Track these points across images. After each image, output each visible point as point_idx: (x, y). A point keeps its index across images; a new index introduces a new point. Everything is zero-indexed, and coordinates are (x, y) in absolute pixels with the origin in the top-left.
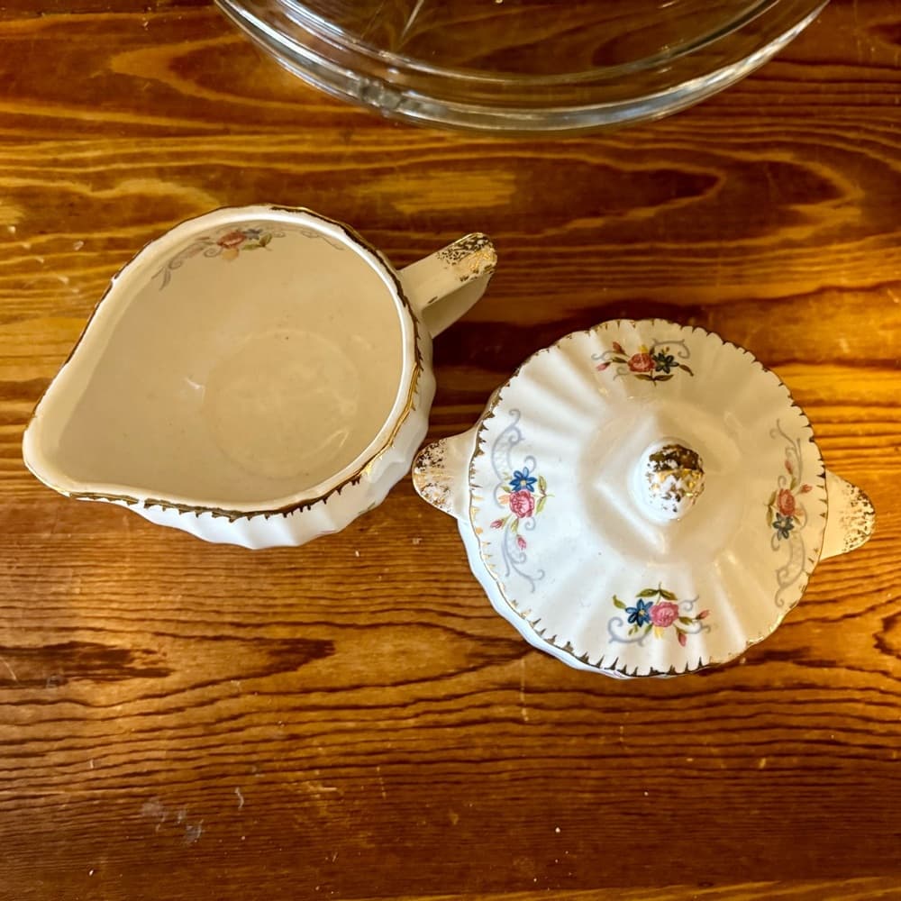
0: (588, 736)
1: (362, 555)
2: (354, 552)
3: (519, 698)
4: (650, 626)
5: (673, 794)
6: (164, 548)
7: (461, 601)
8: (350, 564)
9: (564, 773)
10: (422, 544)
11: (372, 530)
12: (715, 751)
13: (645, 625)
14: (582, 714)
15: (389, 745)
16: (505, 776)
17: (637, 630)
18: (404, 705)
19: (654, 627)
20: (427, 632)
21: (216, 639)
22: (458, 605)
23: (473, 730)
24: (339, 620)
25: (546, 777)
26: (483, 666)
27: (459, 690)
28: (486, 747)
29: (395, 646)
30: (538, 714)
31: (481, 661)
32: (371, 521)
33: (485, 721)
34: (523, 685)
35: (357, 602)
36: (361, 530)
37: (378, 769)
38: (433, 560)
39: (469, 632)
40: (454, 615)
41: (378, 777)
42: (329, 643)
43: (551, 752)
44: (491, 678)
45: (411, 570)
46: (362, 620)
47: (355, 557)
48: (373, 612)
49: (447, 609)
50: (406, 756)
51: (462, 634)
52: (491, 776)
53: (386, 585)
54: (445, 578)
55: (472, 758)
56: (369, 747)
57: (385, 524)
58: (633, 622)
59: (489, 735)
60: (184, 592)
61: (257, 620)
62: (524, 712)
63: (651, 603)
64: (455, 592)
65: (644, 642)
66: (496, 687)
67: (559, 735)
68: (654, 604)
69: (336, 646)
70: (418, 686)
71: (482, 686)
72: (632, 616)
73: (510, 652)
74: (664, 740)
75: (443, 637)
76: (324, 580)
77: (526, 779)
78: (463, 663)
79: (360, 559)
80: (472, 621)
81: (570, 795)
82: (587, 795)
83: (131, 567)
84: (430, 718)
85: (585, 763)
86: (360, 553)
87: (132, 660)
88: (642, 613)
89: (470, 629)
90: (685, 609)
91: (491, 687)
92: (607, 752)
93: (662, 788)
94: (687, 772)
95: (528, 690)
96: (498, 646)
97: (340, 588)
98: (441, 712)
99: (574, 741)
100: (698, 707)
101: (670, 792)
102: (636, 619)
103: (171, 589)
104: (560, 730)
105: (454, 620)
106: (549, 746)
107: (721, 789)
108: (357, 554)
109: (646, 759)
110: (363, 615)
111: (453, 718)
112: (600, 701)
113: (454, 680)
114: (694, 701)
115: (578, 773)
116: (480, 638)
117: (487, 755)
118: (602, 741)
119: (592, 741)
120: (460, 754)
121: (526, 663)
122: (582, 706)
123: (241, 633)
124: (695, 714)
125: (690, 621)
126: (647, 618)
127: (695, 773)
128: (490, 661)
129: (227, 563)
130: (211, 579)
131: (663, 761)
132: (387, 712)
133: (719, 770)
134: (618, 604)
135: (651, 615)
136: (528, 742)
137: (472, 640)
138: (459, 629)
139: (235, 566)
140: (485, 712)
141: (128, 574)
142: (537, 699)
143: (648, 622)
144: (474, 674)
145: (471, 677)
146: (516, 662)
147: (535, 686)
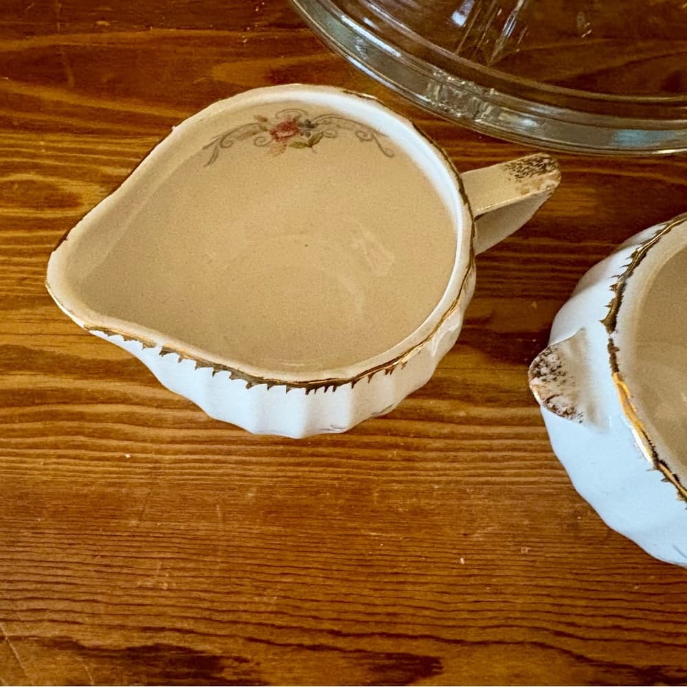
1: (468, 562)
2: (459, 559)
6: (259, 543)
7: (577, 620)
8: (454, 572)
10: (532, 553)
11: (476, 535)
20: (541, 653)
21: (314, 648)
22: (574, 625)
24: (444, 634)
29: (508, 668)
32: (476, 525)
35: (465, 615)
36: (465, 535)
38: (544, 572)
39: (589, 656)
40: (571, 636)
42: (436, 660)
45: (520, 582)
46: (471, 636)
47: (459, 564)
48: (484, 628)
49: (562, 628)
51: (581, 658)
53: (493, 598)
54: (557, 592)
60: (279, 593)
61: (356, 629)
64: (569, 610)
69: (443, 662)
75: (560, 660)
76: (426, 587)
79: (466, 567)
80: (590, 643)
83: (222, 562)
86: (465, 560)
87: (222, 669)
89: (590, 653)
96: (620, 673)
97: (446, 598)
103: (265, 589)
105: (570, 641)
108: (462, 561)
110: (472, 629)
123: (341, 643)
129: (325, 563)
130: (308, 580)
137: (591, 665)
138: (576, 651)
139: (334, 567)
141: (220, 570)
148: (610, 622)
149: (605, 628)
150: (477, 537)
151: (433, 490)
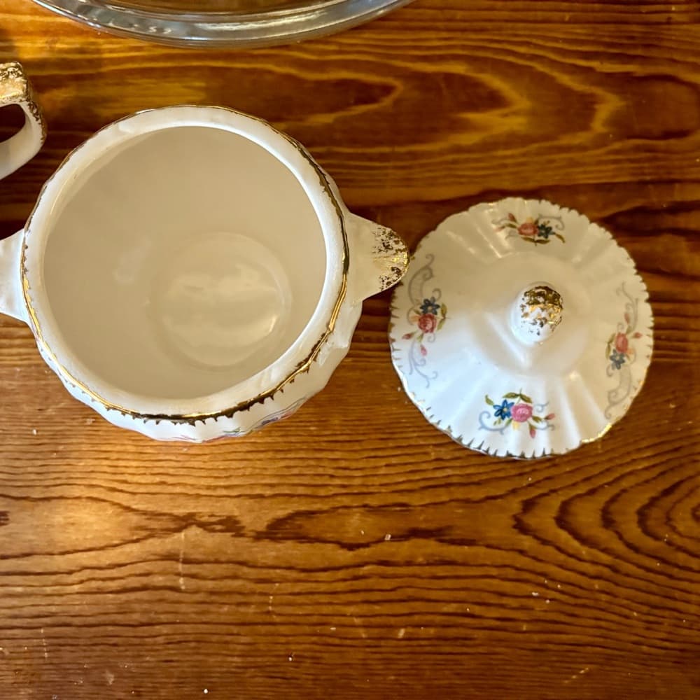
0: (239, 604)
1: (40, 433)
2: (32, 431)
3: (177, 569)
5: (316, 660)
7: (129, 478)
8: (27, 442)
9: (215, 638)
10: (94, 424)
11: (50, 410)
12: (357, 621)
14: (236, 584)
15: (53, 609)
16: (160, 640)
18: (70, 573)
20: (95, 505)
22: (125, 482)
23: (133, 596)
25: (198, 642)
26: (145, 538)
27: (122, 560)
28: (145, 612)
29: (65, 518)
30: (194, 583)
31: (144, 533)
32: (50, 401)
33: (144, 588)
34: (181, 556)
35: (33, 477)
36: (40, 410)
37: (42, 631)
38: (106, 439)
39: (134, 507)
40: (121, 491)
41: (42, 638)
42: (4, 514)
43: (204, 619)
44: (153, 550)
45: (84, 448)
46: (36, 494)
47: (33, 435)
48: (47, 487)
49: (115, 485)
50: (69, 620)
51: (128, 509)
52: (147, 640)
53: (59, 462)
54: (115, 456)
55: (131, 623)
56: (35, 611)
57: (62, 405)
59: (149, 602)
62: (181, 581)
64: (124, 470)
66: (157, 557)
67: (212, 603)
69: (10, 517)
70: (85, 555)
71: (144, 556)
73: (173, 526)
74: (309, 610)
75: (110, 510)
77: (179, 642)
78: (127, 535)
79: (38, 437)
80: (137, 497)
81: (219, 659)
82: (235, 659)
84: (94, 584)
85: (235, 629)
86: (37, 431)
89: (136, 504)
91: (152, 557)
92: (259, 619)
93: (306, 654)
94: (330, 640)
95: (186, 561)
96: (159, 520)
97: (18, 463)
98: (104, 580)
99: (226, 609)
100: (344, 580)
101: (313, 658)
104: (214, 598)
105: (121, 495)
106: (203, 613)
107: (361, 656)
108: (35, 432)
109: (293, 627)
110: (37, 488)
111: (114, 585)
112: (252, 573)
113: (118, 550)
114: (341, 574)
115: (228, 638)
116: (145, 513)
117: (144, 619)
118: (252, 609)
119: (242, 609)
120: (119, 618)
121: (185, 536)
122: (235, 577)
124: (341, 586)
127: (337, 641)
128: (152, 534)
131: (307, 629)
132: (53, 578)
133: (362, 638)
136: (183, 608)
137: (136, 514)
138: (125, 504)
140: (145, 580)
142: (194, 569)
144: (137, 545)
145: (135, 548)
146: (177, 536)
147: (192, 557)
148: (158, 479)
149: (153, 484)
150: (50, 412)
151: (15, 372)
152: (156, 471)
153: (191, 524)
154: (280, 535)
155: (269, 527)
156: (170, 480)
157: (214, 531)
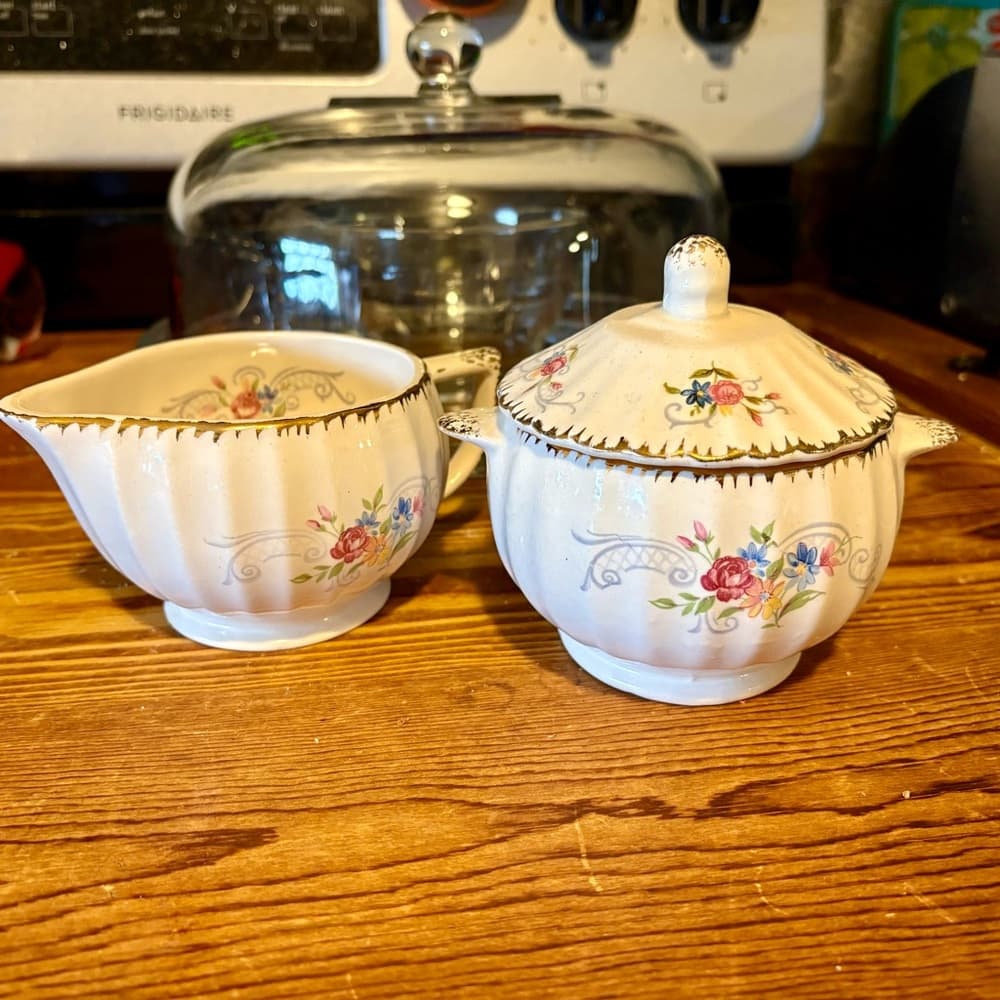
0: (708, 900)
3: (582, 866)
4: (714, 406)
5: (889, 967)
7: (472, 772)
9: (683, 952)
11: (337, 719)
12: (925, 900)
13: (708, 406)
14: (687, 875)
15: (368, 943)
16: (580, 966)
17: (699, 412)
18: (393, 890)
19: (718, 406)
20: (422, 807)
21: (88, 840)
22: (468, 777)
23: (511, 910)
24: (286, 806)
25: (652, 961)
26: (515, 835)
27: (481, 865)
28: (538, 930)
30: (615, 882)
31: (510, 830)
32: (337, 711)
33: (531, 897)
34: (583, 850)
35: (316, 786)
36: (323, 720)
37: (349, 977)
39: (486, 802)
40: (464, 787)
41: (348, 989)
42: (270, 830)
43: (651, 926)
45: (394, 749)
49: (452, 782)
50: (399, 955)
51: (478, 805)
52: (554, 969)
55: (518, 947)
56: (333, 948)
57: (356, 713)
58: (692, 403)
59: (542, 914)
61: (161, 814)
62: (593, 881)
63: (708, 384)
65: (711, 422)
67: (656, 904)
68: (712, 384)
69: (279, 833)
70: (415, 866)
71: (518, 857)
72: (690, 397)
73: (556, 816)
74: (833, 894)
75: (450, 810)
76: (264, 768)
77: (617, 966)
78: (483, 835)
79: (320, 746)
80: (490, 791)
81: (704, 983)
82: (734, 980)
84: (437, 902)
85: (716, 935)
88: (700, 393)
89: (491, 798)
90: (749, 389)
92: (751, 916)
93: (863, 958)
94: (894, 933)
95: (591, 856)
96: (534, 812)
98: (456, 894)
99: (686, 908)
100: (871, 850)
101: (878, 962)
102: (695, 399)
103: (31, 794)
104: (657, 897)
105: (463, 791)
106: (646, 918)
107: (964, 949)
108: (317, 741)
109: (816, 921)
110: (324, 798)
111: (477, 898)
112: (712, 857)
113: (471, 855)
114: (858, 844)
115: (707, 950)
116: (507, 807)
117: (543, 940)
118: (732, 904)
119: (715, 906)
120: (494, 943)
121: (582, 826)
122: (685, 866)
123: (131, 830)
124: (868, 859)
125: (760, 400)
126: (708, 399)
127: (909, 933)
128: (526, 829)
131: (847, 921)
132: (363, 900)
133: (949, 924)
134: (671, 390)
135: (712, 395)
136: (609, 916)
138: (472, 800)
140: (528, 887)
142: (612, 864)
143: (710, 403)
144: (505, 845)
145: (502, 849)
146: (567, 827)
147: (602, 849)
149: (511, 775)
152: (513, 761)
153: (587, 812)
154: (735, 811)
155: (711, 803)
156: (536, 768)
157: (627, 816)
